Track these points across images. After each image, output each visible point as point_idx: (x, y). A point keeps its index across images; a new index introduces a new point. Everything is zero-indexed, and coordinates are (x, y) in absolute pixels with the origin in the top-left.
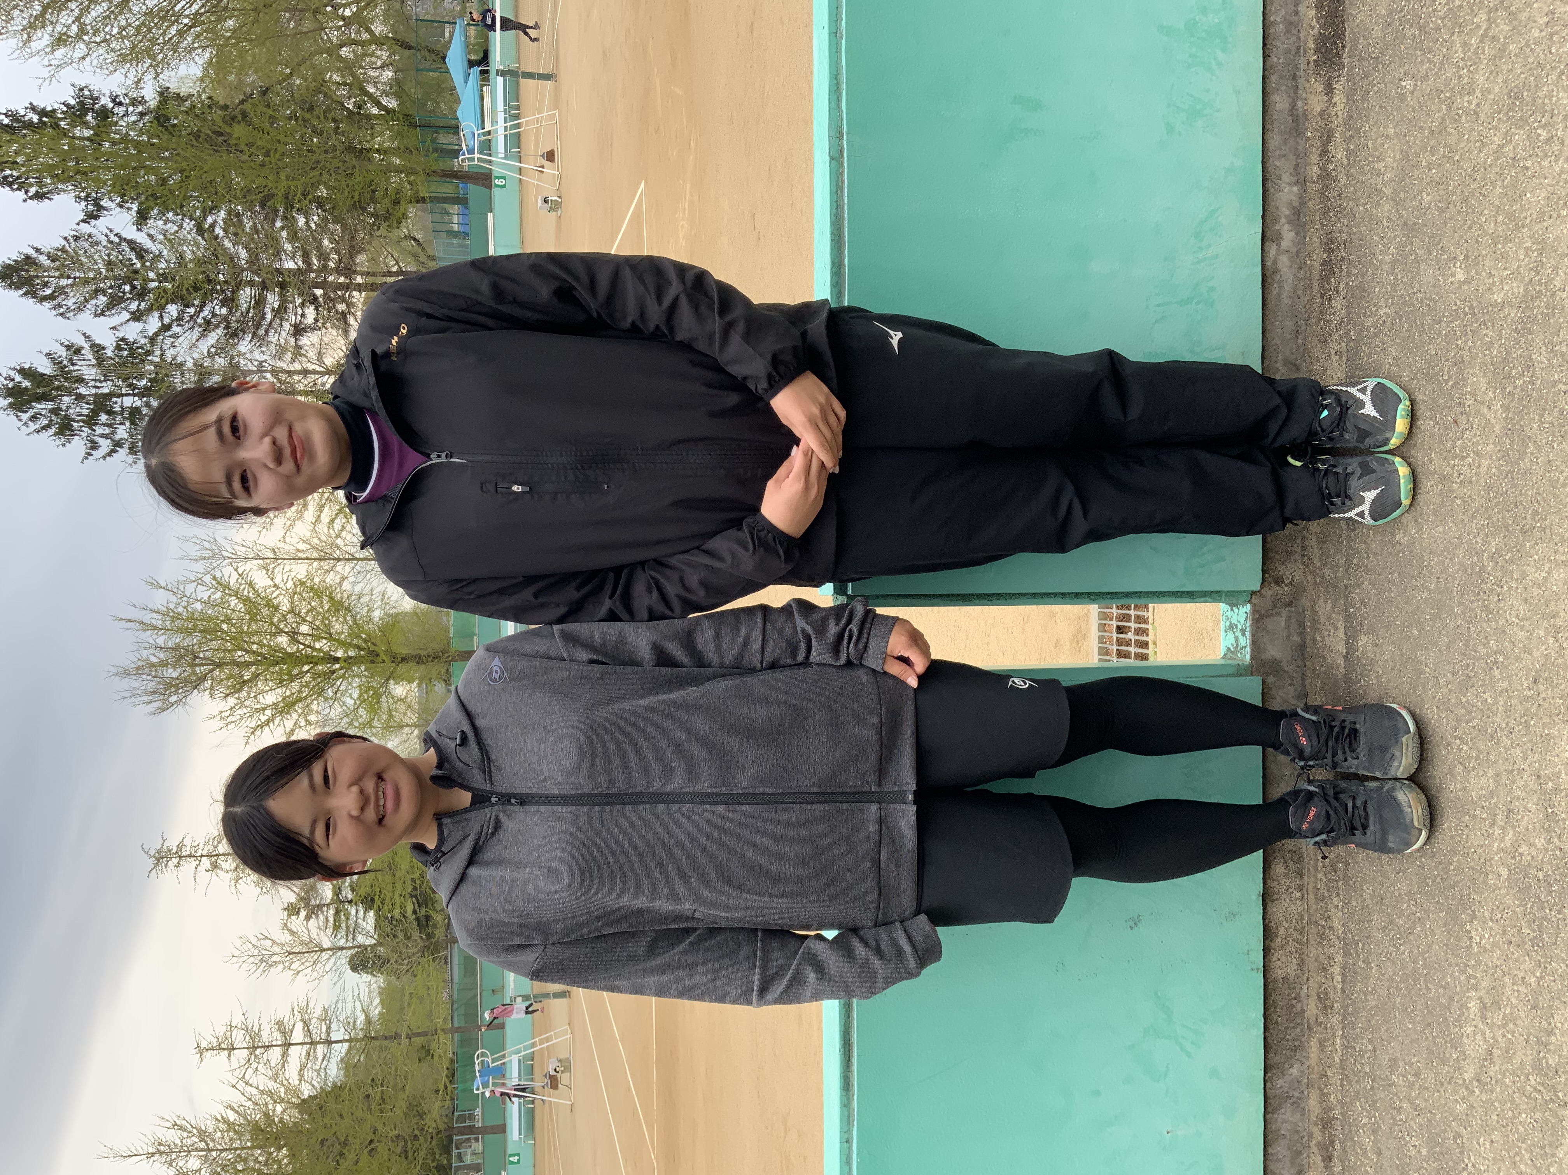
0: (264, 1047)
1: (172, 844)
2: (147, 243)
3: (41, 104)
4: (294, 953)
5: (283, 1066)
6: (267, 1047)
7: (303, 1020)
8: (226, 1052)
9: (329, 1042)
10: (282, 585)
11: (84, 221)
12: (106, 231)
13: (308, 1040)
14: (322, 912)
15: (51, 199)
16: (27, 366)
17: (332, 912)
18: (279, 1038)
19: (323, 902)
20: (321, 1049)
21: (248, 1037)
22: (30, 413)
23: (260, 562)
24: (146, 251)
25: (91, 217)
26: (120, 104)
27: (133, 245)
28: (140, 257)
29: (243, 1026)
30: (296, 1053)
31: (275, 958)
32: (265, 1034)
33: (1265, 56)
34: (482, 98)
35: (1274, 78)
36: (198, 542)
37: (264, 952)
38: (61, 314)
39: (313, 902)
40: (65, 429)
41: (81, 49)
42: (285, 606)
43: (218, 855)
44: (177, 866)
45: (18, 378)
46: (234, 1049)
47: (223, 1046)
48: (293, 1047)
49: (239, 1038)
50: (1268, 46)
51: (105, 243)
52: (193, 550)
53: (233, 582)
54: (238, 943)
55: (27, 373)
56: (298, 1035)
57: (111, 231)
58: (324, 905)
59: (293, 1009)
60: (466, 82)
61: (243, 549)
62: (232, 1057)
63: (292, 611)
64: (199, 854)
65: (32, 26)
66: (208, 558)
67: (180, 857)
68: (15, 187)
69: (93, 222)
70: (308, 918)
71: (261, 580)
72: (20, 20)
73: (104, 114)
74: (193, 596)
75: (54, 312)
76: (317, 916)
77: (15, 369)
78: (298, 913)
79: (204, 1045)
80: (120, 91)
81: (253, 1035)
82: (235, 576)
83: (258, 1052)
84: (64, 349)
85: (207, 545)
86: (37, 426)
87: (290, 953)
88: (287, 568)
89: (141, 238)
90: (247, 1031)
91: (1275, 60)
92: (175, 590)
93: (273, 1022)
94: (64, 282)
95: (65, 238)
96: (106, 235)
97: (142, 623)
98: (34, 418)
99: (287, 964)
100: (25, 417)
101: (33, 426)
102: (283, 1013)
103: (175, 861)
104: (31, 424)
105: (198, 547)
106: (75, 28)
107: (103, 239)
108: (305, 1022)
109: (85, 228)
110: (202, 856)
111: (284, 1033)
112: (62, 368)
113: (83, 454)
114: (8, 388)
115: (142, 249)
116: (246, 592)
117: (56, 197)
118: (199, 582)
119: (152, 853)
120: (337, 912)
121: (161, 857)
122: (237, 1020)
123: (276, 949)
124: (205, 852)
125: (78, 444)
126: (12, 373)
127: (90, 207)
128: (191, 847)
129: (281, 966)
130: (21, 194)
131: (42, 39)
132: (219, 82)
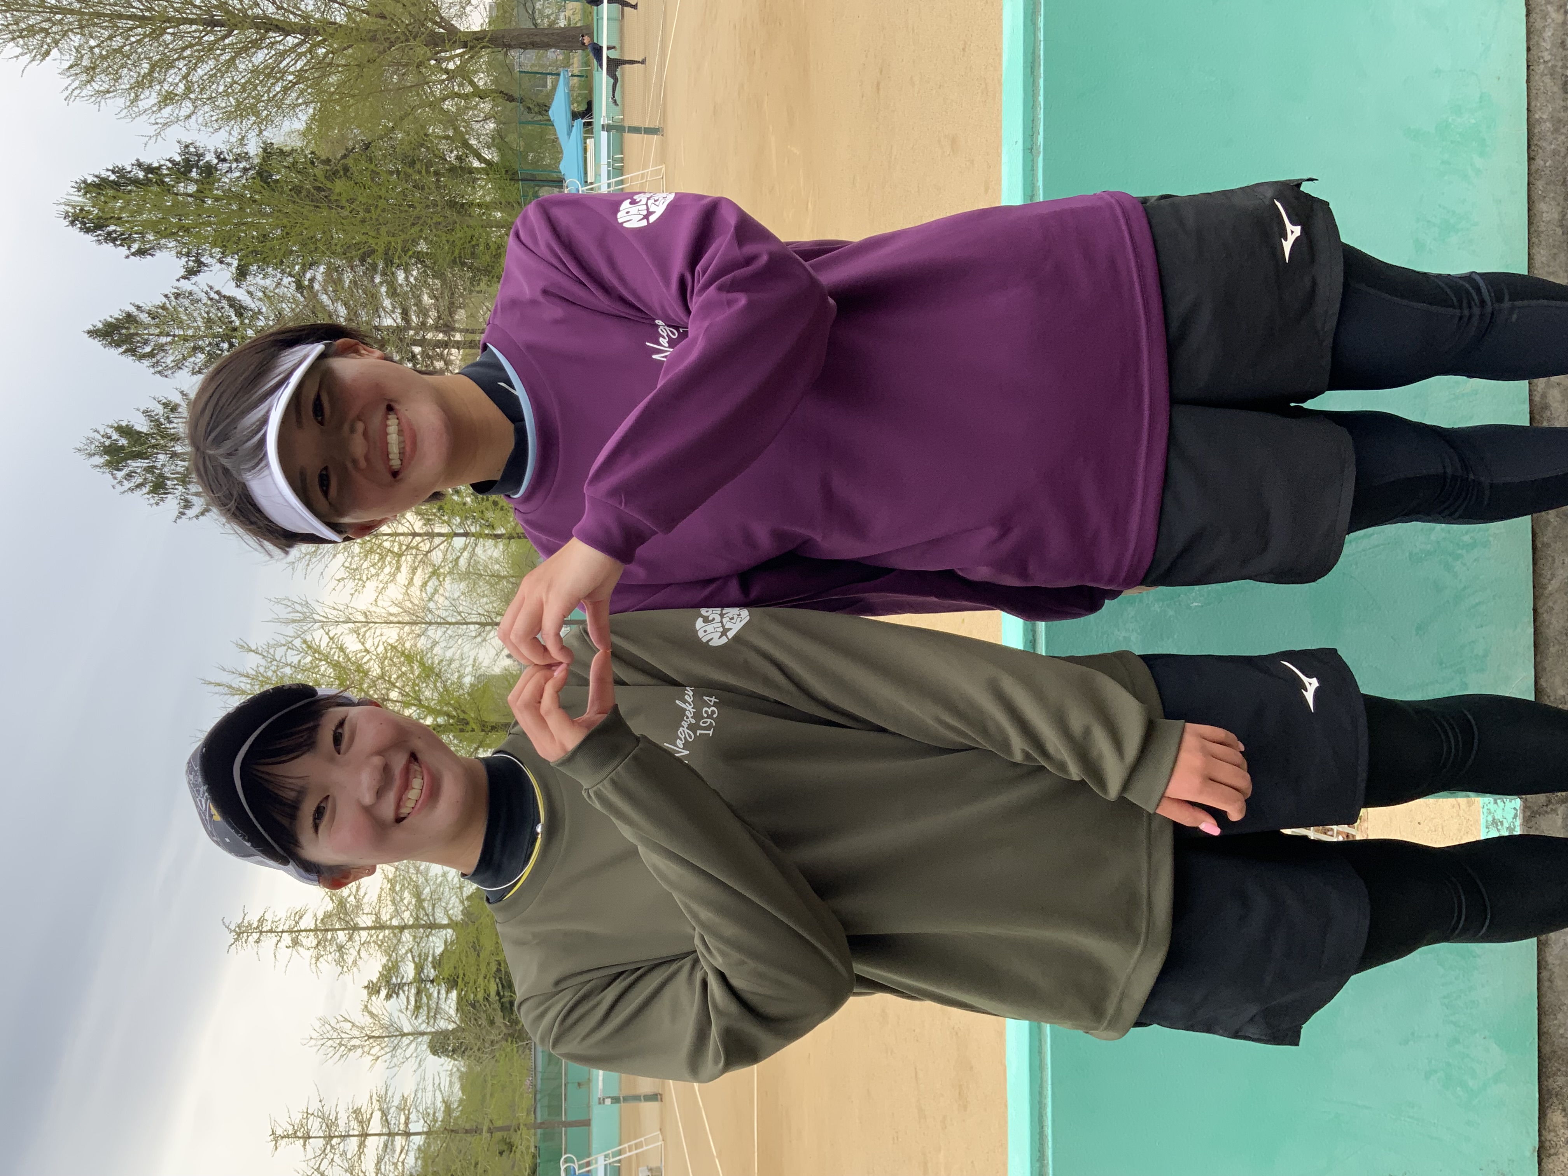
0: (340, 1136)
1: (253, 918)
2: (246, 300)
3: (146, 160)
4: (374, 1037)
5: (360, 1158)
6: (344, 1137)
7: (381, 1109)
8: (301, 1141)
9: (407, 1134)
10: (373, 649)
11: (184, 277)
12: (206, 288)
13: (385, 1131)
14: (404, 991)
15: (152, 255)
16: (124, 424)
17: (413, 991)
18: (356, 1127)
19: (404, 981)
20: (399, 1141)
21: (324, 1125)
22: (126, 471)
23: (351, 625)
24: (245, 308)
25: (191, 273)
26: (224, 160)
27: (232, 302)
28: (239, 314)
29: (320, 1114)
30: (374, 1144)
31: (353, 1042)
32: (342, 1123)
33: (1530, 159)
34: (585, 150)
35: (1540, 184)
36: (289, 604)
37: (344, 1035)
38: (159, 372)
39: (394, 980)
40: (159, 487)
41: (187, 107)
42: (376, 671)
43: (300, 931)
44: (258, 941)
45: (115, 436)
46: (309, 1137)
47: (299, 1134)
48: (370, 1138)
49: (315, 1127)
50: (1533, 147)
51: (205, 300)
52: (283, 612)
53: (323, 645)
54: (317, 1024)
55: (125, 431)
56: (376, 1126)
57: (211, 288)
58: (405, 984)
59: (371, 1097)
60: (569, 134)
61: (335, 612)
62: (307, 1146)
63: (382, 677)
64: (280, 929)
65: (139, 85)
66: (299, 621)
67: (261, 932)
68: (118, 243)
69: (194, 279)
70: (388, 997)
71: (352, 645)
72: (128, 78)
73: (209, 171)
74: (283, 660)
75: (152, 370)
76: (398, 994)
77: (112, 427)
78: (378, 992)
79: (279, 1132)
80: (224, 148)
81: (330, 1124)
82: (326, 639)
83: (334, 1141)
84: (161, 407)
85: (298, 608)
86: (132, 484)
87: (370, 1037)
88: (378, 632)
89: (240, 294)
90: (323, 1119)
91: (1542, 163)
92: (265, 654)
93: (351, 1110)
94: (163, 340)
95: (166, 296)
96: (206, 293)
97: (230, 687)
98: (129, 476)
99: (366, 1049)
100: (120, 475)
101: (127, 485)
102: (362, 1102)
103: (256, 936)
104: (125, 482)
105: (290, 609)
106: (182, 86)
107: (203, 296)
108: (383, 1112)
109: (186, 285)
110: (283, 932)
111: (361, 1122)
112: (158, 424)
113: (176, 513)
114: (105, 447)
115: (241, 306)
116: (337, 656)
117: (158, 254)
118: (289, 646)
119: (232, 927)
120: (419, 993)
121: (241, 932)
122: (314, 1107)
123: (355, 1032)
124: (286, 928)
125: (172, 503)
126: (109, 431)
127: (191, 263)
128: (273, 922)
129: (360, 1051)
130: (124, 251)
131: (150, 98)
132: (321, 137)
